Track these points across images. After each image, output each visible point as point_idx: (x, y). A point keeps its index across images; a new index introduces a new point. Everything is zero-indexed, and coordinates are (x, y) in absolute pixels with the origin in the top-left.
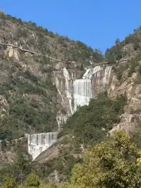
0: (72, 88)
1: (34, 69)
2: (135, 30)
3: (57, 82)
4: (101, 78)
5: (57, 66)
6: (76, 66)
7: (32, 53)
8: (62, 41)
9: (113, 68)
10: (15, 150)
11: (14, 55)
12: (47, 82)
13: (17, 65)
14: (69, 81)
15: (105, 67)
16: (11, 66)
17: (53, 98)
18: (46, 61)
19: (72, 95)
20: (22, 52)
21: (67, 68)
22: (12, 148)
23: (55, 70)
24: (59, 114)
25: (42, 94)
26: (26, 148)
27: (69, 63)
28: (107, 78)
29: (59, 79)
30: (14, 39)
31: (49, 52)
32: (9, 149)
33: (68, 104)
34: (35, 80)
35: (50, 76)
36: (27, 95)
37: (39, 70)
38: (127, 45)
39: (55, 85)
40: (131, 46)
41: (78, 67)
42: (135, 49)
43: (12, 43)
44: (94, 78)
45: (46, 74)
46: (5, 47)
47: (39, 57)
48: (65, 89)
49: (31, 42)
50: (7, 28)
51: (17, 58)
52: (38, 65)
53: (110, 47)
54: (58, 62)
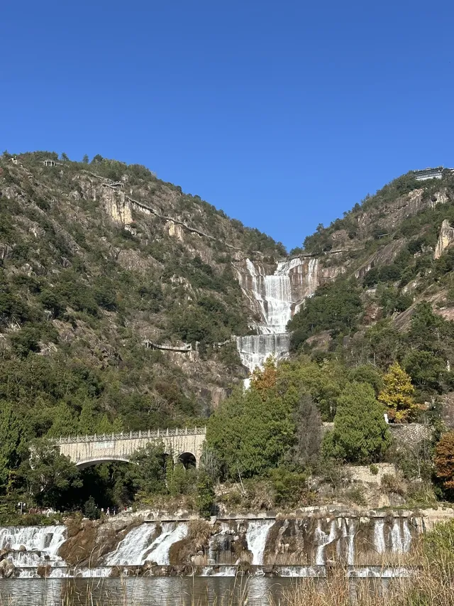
0: (263, 286)
1: (206, 255)
2: (345, 213)
3: (240, 278)
4: (304, 275)
5: (237, 256)
6: (263, 257)
7: (201, 235)
8: (236, 225)
9: (321, 262)
10: (221, 359)
11: (176, 233)
12: (225, 276)
13: (182, 249)
14: (258, 277)
15: (308, 260)
16: (174, 249)
17: (238, 299)
18: (221, 248)
19: (263, 297)
20: (187, 231)
21: (251, 260)
22: (215, 356)
23: (234, 260)
24: (251, 321)
25: (223, 290)
26: (237, 356)
27: (252, 254)
28: (313, 275)
29: (242, 273)
30: (176, 211)
31: (223, 236)
32: (210, 357)
33: (260, 309)
34: (209, 270)
35: (229, 269)
36: (201, 290)
37: (213, 259)
38: (338, 232)
39: (238, 281)
40: (344, 233)
41: (266, 260)
42: (351, 238)
43: (173, 216)
44: (293, 274)
45: (223, 266)
46: (164, 222)
47: (212, 240)
48: (250, 287)
49: (198, 220)
50: (164, 196)
51: (181, 239)
52: (210, 251)
53: (311, 234)
54: (237, 251)
